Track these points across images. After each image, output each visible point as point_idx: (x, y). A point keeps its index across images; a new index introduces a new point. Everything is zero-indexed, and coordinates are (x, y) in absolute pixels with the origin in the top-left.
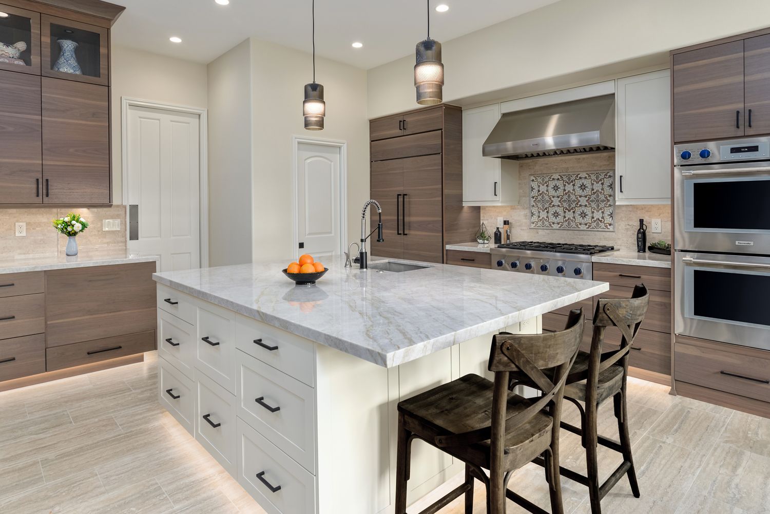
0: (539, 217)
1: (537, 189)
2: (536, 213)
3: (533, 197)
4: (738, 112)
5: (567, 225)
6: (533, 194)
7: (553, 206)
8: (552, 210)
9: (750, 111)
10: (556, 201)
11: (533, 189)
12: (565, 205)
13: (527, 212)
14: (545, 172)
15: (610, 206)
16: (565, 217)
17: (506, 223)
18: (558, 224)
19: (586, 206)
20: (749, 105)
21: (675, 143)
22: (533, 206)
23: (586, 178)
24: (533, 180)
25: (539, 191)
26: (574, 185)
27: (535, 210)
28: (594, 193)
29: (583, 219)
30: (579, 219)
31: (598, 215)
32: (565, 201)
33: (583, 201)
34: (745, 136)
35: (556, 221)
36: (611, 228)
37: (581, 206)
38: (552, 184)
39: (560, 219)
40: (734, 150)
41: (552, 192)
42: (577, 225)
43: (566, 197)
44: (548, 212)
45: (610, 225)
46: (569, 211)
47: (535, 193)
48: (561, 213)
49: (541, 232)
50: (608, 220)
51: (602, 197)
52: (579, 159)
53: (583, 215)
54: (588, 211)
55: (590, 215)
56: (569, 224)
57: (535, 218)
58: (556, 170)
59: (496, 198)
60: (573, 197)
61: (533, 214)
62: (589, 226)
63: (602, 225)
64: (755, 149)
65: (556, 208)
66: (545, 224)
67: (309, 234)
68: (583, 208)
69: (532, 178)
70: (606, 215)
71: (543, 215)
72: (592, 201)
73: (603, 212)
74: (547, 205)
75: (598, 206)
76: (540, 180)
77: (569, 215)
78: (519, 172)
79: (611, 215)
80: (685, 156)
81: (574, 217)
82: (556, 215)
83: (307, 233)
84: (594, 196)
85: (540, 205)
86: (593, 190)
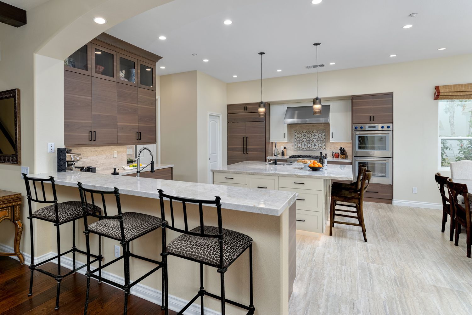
0: (298, 146)
1: (297, 135)
2: (297, 144)
3: (296, 139)
4: (370, 116)
5: (309, 149)
6: (295, 137)
7: (304, 142)
8: (303, 144)
9: (374, 116)
10: (305, 140)
11: (295, 135)
12: (308, 142)
13: (293, 144)
14: (300, 129)
15: (324, 142)
16: (308, 146)
17: (285, 148)
18: (305, 148)
19: (316, 142)
20: (373, 115)
21: (353, 124)
22: (296, 142)
23: (316, 132)
24: (296, 132)
25: (298, 136)
26: (311, 135)
27: (296, 143)
28: (319, 138)
29: (315, 146)
30: (313, 147)
31: (320, 145)
32: (308, 140)
33: (315, 140)
34: (372, 123)
35: (304, 147)
36: (325, 150)
37: (314, 142)
38: (303, 134)
39: (306, 147)
40: (369, 127)
41: (303, 137)
42: (313, 149)
43: (308, 139)
44: (301, 144)
45: (324, 149)
46: (310, 144)
47: (296, 137)
48: (307, 144)
49: (299, 151)
50: (324, 147)
51: (321, 139)
52: (313, 125)
53: (315, 145)
54: (317, 144)
55: (317, 145)
56: (310, 148)
57: (296, 146)
58: (305, 129)
59: (285, 139)
60: (311, 139)
61: (295, 145)
62: (317, 149)
63: (322, 149)
64: (374, 127)
65: (305, 143)
66: (300, 149)
67: (211, 154)
68: (315, 143)
69: (295, 131)
70: (323, 145)
71: (300, 145)
72: (318, 140)
73: (322, 144)
74: (301, 142)
75: (320, 142)
76: (298, 132)
77: (310, 145)
78: (290, 129)
79: (325, 145)
80: (356, 128)
81: (311, 146)
82: (305, 145)
83: (210, 153)
84: (319, 139)
85: (298, 142)
86: (318, 136)
